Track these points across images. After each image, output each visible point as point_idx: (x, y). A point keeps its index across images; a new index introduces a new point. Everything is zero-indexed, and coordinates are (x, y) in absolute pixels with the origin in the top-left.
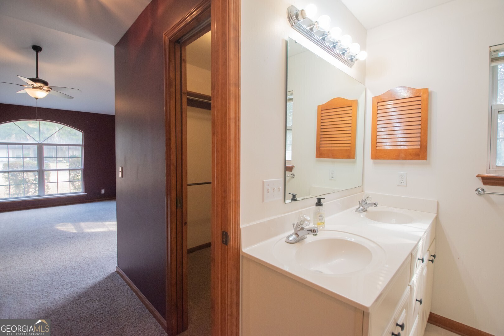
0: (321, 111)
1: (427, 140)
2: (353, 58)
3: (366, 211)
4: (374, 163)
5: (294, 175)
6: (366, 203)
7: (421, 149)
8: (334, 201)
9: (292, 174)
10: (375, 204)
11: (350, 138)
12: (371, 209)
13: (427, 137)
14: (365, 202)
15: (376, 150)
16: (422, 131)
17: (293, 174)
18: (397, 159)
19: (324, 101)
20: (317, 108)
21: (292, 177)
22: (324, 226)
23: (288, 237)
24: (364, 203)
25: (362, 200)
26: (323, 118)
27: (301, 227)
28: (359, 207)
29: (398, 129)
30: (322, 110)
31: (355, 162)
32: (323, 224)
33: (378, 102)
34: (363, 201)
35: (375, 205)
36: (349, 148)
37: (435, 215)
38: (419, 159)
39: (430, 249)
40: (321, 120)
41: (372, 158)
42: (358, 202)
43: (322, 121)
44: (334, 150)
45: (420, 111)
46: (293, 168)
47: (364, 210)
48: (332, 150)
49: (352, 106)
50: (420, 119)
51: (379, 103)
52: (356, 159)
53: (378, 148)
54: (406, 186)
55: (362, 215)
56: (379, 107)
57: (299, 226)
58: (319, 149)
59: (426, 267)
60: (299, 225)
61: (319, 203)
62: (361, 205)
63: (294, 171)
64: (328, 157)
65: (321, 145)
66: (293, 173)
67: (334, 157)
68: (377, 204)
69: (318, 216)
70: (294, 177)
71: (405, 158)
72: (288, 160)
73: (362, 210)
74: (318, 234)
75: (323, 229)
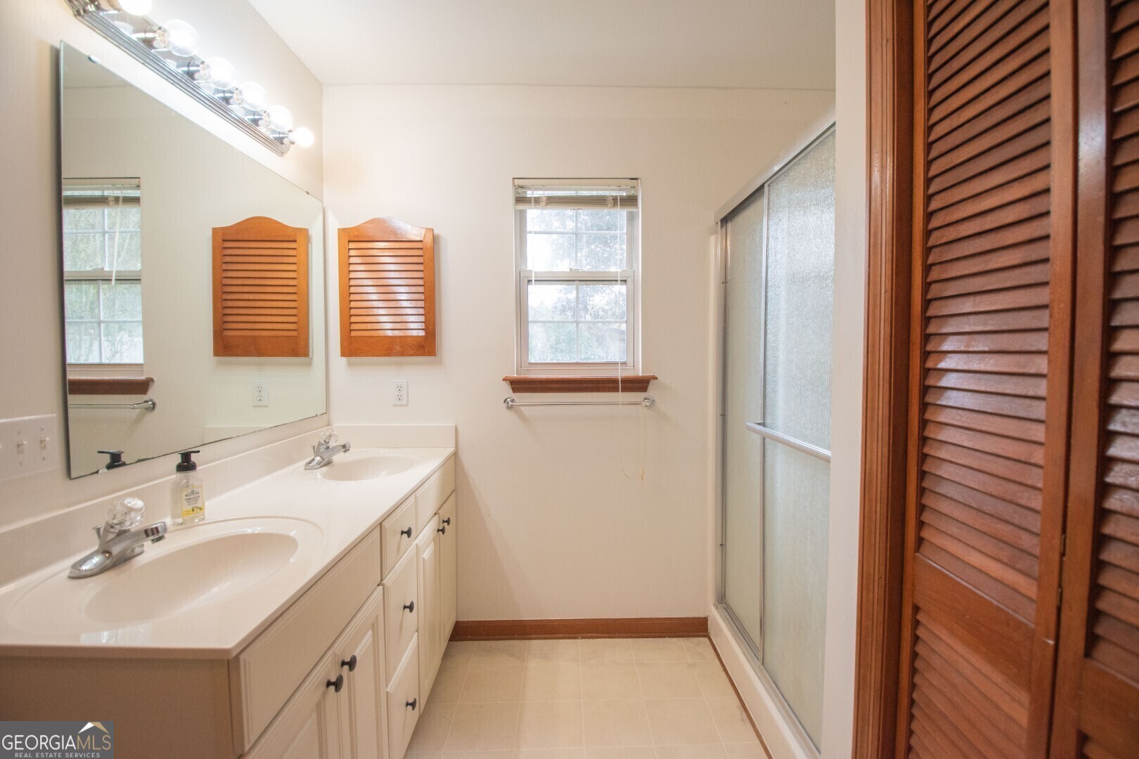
0: (221, 242)
1: (434, 321)
2: (283, 138)
3: (329, 463)
4: (350, 364)
5: (154, 404)
6: (328, 448)
7: (425, 337)
8: (248, 453)
9: (146, 402)
10: (344, 446)
11: (294, 312)
12: (338, 458)
13: (434, 316)
14: (325, 447)
15: (351, 337)
16: (427, 304)
17: (151, 400)
18: (389, 355)
19: (230, 219)
20: (211, 234)
21: (147, 409)
22: (203, 514)
23: (77, 565)
24: (322, 449)
25: (319, 442)
26: (228, 259)
27: (117, 531)
28: (313, 460)
29: (405, 298)
30: (224, 240)
31: (310, 364)
32: (199, 510)
33: (349, 241)
34: (320, 444)
35: (344, 450)
36: (294, 334)
37: (451, 450)
38: (424, 355)
39: (440, 512)
40: (224, 265)
41: (343, 354)
42: (312, 448)
43: (225, 267)
44: (259, 337)
45: (421, 267)
46: (150, 383)
47: (322, 464)
48: (255, 338)
49: (295, 241)
50: (422, 283)
51: (351, 244)
52: (311, 356)
53: (353, 334)
54: (407, 405)
55: (319, 473)
56: (351, 251)
57: (112, 530)
58: (222, 334)
59: (433, 544)
60: (112, 527)
61: (186, 464)
62: (317, 453)
63: (152, 394)
64: (247, 353)
65: (225, 324)
66: (152, 397)
67: (260, 353)
68: (350, 447)
69: (185, 493)
70: (154, 408)
71: (402, 354)
72: (71, 365)
73: (319, 463)
74: (166, 535)
75: (201, 523)
